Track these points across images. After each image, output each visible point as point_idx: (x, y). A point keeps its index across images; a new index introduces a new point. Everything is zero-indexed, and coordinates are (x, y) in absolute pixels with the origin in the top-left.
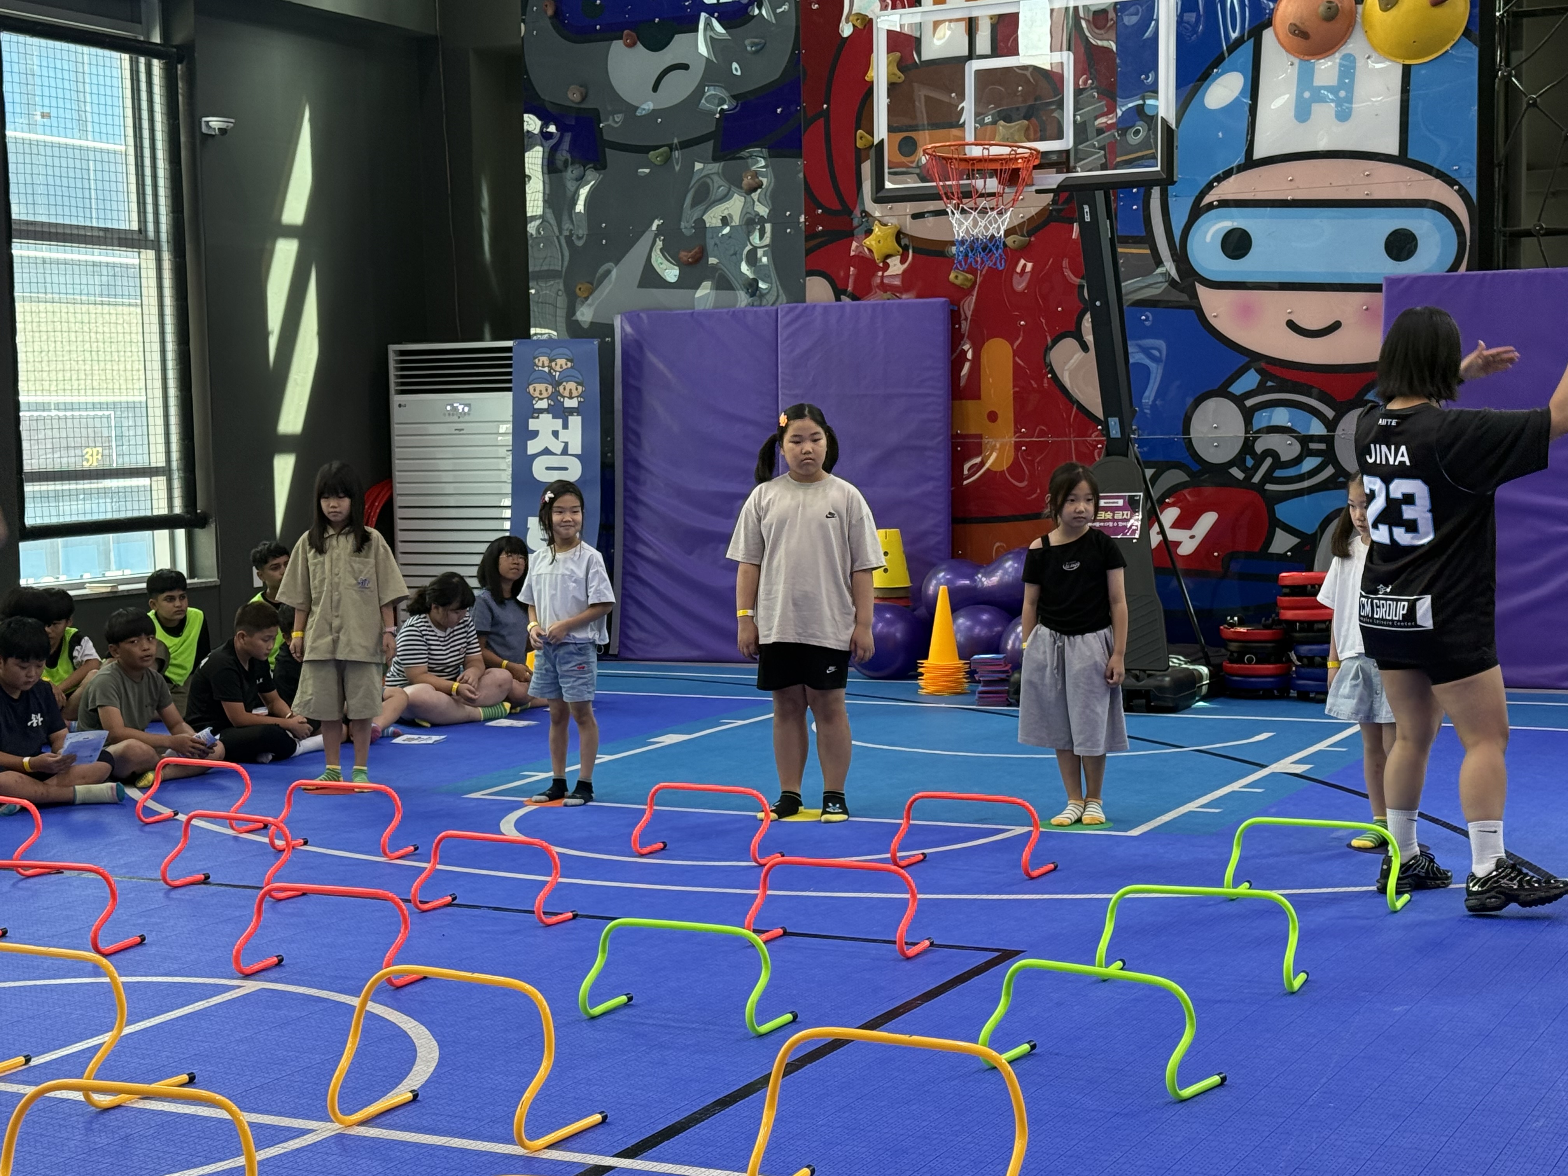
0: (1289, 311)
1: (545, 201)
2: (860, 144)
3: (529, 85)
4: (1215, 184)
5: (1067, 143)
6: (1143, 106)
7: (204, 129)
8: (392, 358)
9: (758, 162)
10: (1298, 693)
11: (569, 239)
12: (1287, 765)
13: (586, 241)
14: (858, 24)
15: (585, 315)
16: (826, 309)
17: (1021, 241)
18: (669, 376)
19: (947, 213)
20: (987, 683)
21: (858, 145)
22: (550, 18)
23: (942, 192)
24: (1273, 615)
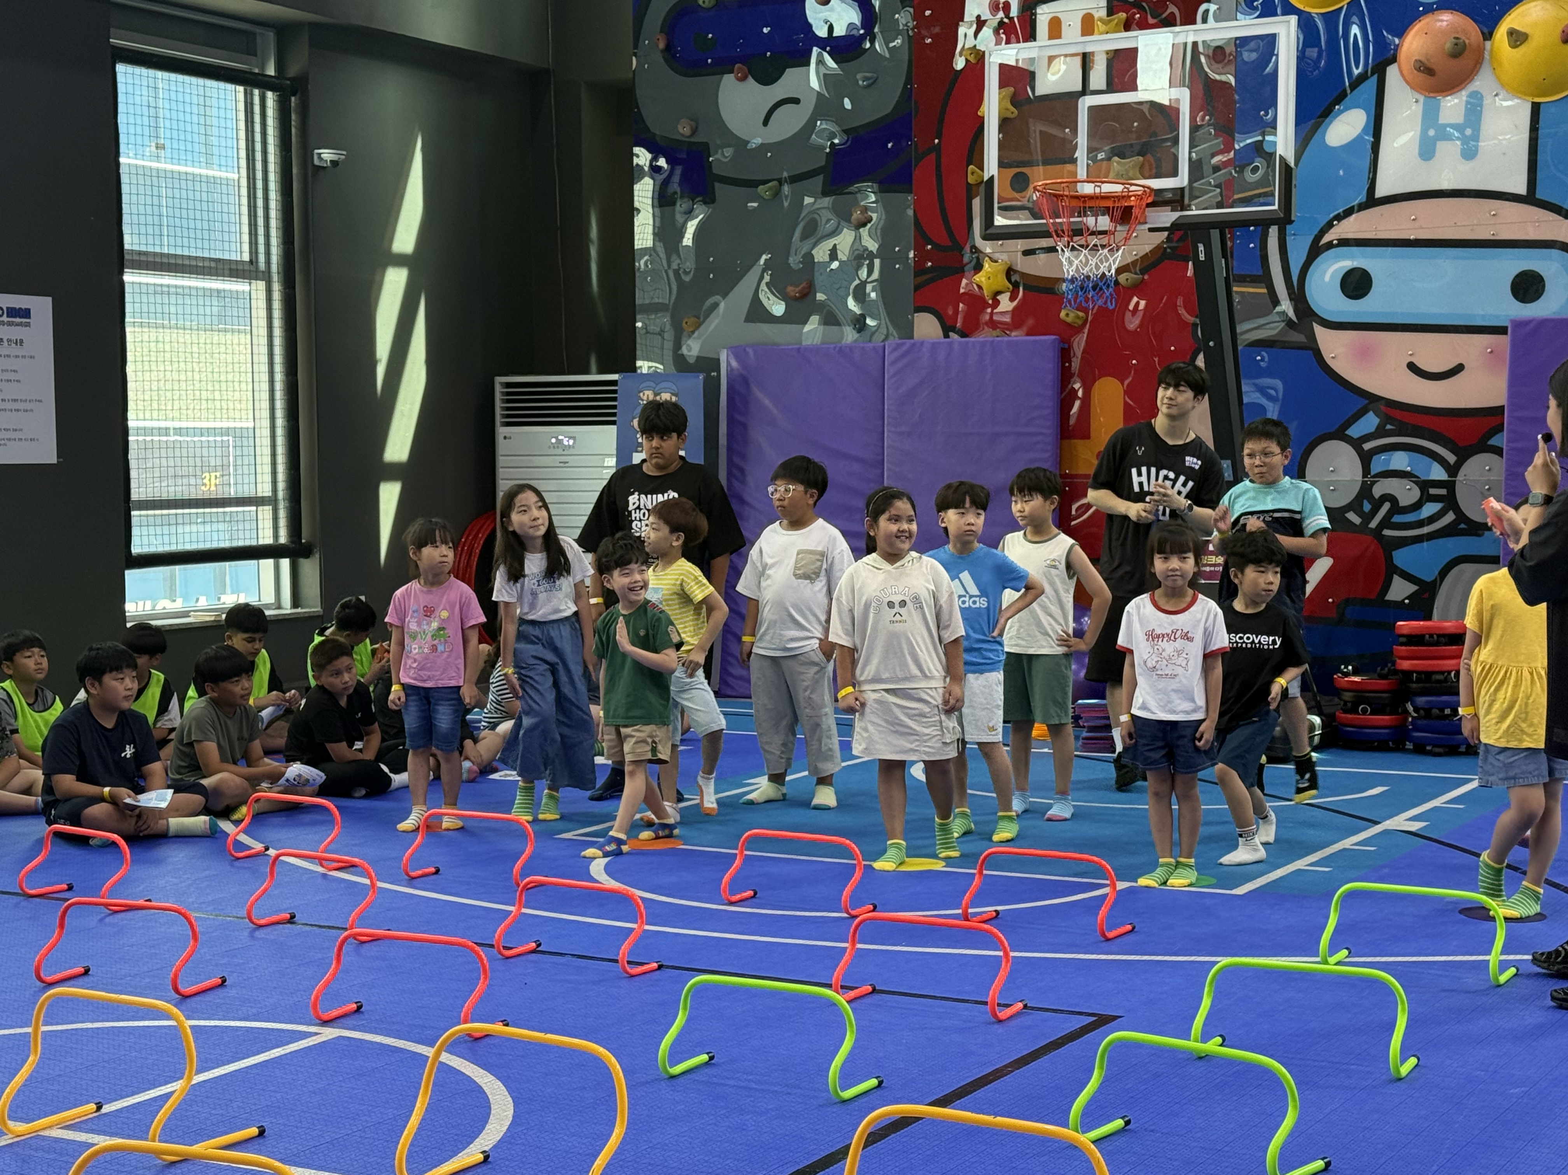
0: (1410, 352)
1: (654, 234)
2: (971, 179)
3: (639, 119)
4: (1335, 223)
5: (1182, 180)
6: (1261, 142)
7: (316, 162)
8: (498, 389)
9: (867, 197)
10: (1414, 746)
11: (677, 273)
12: (1400, 822)
13: (694, 276)
14: (972, 59)
15: (692, 348)
16: (934, 346)
17: (1132, 278)
18: (775, 411)
19: (1057, 251)
20: (1091, 729)
21: (970, 181)
22: (662, 51)
23: (1052, 230)
24: (1389, 665)
